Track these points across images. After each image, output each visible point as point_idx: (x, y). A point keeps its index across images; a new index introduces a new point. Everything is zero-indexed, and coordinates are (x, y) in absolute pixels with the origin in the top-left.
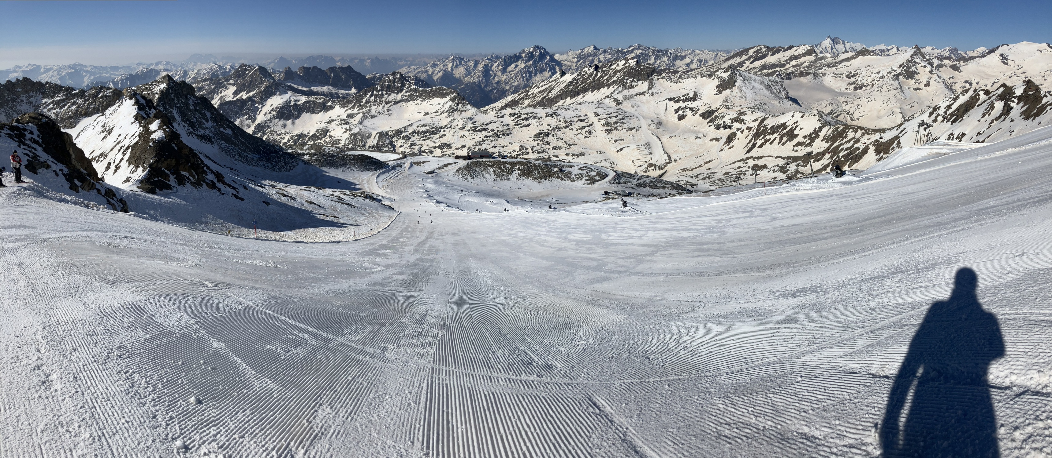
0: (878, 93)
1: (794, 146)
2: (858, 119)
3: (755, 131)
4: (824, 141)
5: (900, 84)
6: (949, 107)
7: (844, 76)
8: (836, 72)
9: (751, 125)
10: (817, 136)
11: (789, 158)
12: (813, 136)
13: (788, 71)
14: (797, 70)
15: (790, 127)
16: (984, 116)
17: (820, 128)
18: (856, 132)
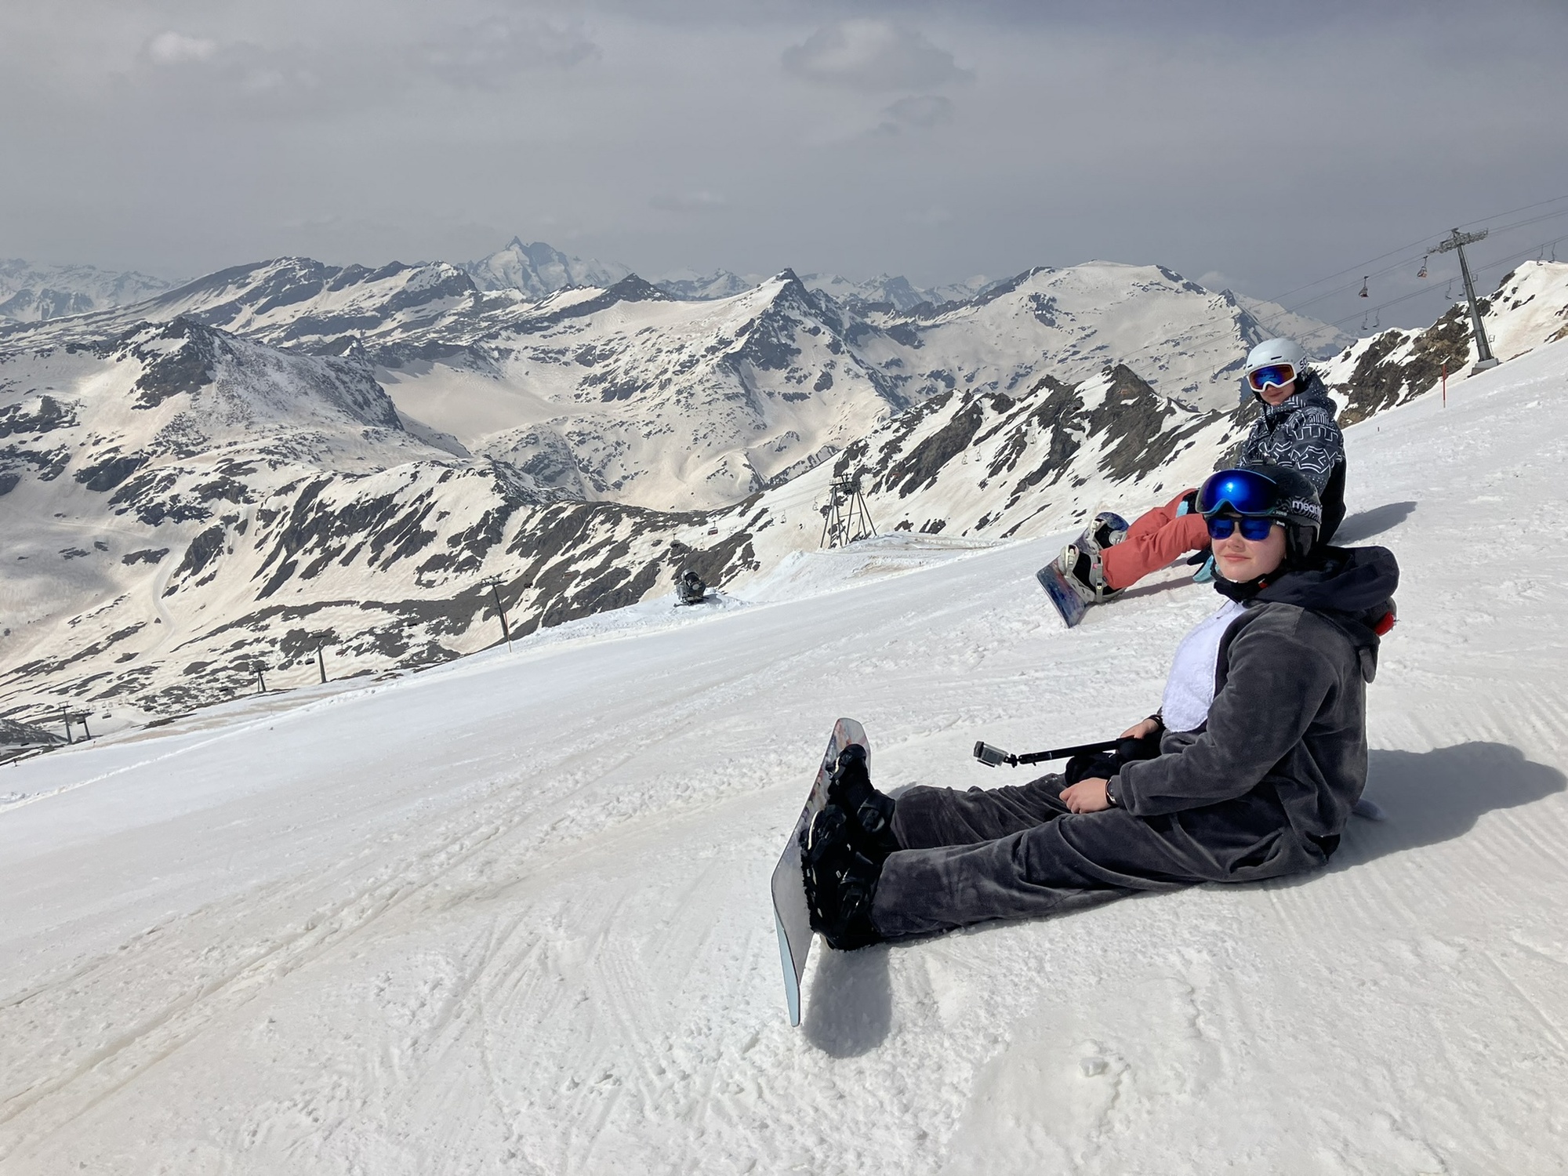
0: (678, 409)
1: (420, 570)
2: (618, 485)
3: (287, 523)
4: (516, 553)
5: (743, 384)
6: (893, 447)
7: (569, 356)
8: (543, 344)
9: (272, 504)
10: (495, 537)
11: (406, 606)
12: (481, 536)
13: (389, 341)
14: (418, 339)
15: (407, 510)
16: (995, 469)
17: (504, 513)
18: (615, 524)
